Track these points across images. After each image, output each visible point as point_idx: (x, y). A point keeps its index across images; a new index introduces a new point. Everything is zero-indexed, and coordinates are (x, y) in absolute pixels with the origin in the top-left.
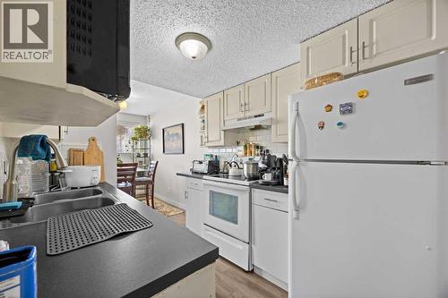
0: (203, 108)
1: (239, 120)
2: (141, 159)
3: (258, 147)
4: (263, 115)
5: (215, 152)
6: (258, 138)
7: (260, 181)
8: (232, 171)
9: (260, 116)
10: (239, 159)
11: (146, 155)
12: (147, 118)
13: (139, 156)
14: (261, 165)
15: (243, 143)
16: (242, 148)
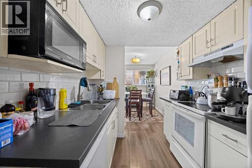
0: (178, 53)
1: (205, 55)
2: (150, 88)
3: (231, 79)
4: (232, 45)
5: (189, 84)
6: (232, 70)
7: (218, 114)
8: (199, 100)
9: (228, 47)
10: (209, 90)
11: (153, 86)
12: (153, 66)
13: (149, 86)
14: (219, 98)
15: (214, 76)
16: (212, 80)
